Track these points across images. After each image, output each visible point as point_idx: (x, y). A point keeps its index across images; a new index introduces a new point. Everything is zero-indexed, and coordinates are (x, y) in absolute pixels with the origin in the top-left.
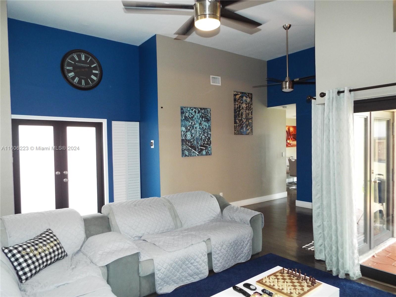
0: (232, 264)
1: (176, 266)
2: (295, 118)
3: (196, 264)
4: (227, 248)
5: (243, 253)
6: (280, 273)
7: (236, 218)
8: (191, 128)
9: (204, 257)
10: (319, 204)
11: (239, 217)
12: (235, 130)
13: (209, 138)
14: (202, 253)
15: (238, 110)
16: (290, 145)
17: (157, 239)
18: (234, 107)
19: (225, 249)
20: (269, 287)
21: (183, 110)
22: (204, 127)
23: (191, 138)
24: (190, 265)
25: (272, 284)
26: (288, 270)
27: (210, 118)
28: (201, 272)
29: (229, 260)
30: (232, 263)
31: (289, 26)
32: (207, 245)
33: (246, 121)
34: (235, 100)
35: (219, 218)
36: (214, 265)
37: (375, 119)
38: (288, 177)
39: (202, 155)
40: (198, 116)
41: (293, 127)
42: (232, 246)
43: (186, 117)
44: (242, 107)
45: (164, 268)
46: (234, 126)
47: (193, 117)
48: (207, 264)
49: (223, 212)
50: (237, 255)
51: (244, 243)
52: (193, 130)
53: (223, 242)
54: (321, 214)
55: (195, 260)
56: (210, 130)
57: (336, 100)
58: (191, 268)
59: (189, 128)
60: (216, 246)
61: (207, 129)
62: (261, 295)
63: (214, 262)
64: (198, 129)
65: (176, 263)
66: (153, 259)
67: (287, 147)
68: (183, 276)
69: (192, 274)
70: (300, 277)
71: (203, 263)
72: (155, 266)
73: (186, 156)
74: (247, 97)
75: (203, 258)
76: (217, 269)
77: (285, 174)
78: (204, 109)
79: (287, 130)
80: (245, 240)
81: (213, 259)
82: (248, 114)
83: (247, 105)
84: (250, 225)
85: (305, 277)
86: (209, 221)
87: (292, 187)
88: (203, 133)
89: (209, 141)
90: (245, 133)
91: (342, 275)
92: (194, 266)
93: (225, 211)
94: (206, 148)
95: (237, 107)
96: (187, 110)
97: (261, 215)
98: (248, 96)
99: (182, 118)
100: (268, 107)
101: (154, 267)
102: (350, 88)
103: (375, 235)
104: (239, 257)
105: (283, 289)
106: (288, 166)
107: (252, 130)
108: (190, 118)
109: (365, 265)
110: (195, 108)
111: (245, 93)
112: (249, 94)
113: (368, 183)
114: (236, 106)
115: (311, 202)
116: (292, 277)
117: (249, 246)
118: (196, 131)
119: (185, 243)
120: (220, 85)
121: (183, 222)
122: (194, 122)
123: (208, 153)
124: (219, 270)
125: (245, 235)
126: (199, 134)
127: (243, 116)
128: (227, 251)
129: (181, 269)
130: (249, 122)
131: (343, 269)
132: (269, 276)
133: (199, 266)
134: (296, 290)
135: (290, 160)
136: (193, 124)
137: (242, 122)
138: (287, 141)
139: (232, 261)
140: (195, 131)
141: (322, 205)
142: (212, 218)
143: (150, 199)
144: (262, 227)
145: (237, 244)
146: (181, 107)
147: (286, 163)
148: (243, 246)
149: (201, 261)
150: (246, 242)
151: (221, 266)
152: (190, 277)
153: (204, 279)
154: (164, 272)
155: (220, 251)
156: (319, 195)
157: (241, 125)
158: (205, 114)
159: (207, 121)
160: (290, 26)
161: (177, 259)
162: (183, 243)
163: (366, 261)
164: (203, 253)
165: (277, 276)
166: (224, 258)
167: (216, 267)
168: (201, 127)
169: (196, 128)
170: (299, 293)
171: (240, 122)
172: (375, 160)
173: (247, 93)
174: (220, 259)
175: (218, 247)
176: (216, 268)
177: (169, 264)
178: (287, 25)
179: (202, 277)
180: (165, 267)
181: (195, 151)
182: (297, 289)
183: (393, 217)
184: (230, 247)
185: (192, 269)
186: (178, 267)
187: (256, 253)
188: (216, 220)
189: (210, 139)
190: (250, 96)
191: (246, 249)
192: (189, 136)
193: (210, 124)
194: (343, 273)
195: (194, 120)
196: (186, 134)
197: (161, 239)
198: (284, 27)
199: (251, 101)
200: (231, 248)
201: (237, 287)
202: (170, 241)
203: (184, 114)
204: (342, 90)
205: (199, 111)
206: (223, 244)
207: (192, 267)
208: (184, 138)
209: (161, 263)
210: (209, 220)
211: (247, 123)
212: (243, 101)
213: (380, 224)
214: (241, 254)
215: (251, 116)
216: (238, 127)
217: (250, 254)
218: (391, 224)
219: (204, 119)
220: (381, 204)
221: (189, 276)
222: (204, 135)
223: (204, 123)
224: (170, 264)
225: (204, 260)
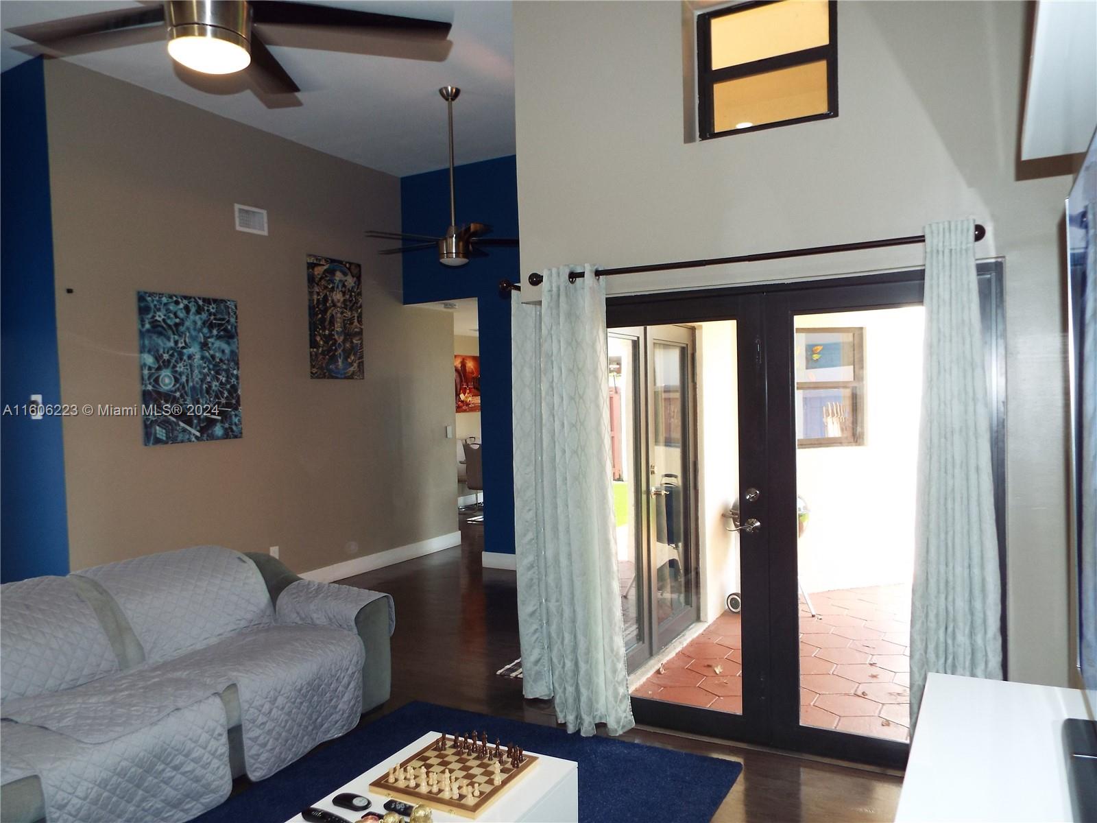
0: (306, 747)
1: (123, 785)
2: (477, 334)
3: (189, 767)
4: (289, 704)
5: (336, 713)
6: (435, 750)
7: (315, 616)
8: (174, 359)
9: (217, 740)
10: (531, 558)
11: (325, 611)
12: (313, 366)
13: (234, 389)
14: (211, 732)
15: (320, 309)
16: (467, 408)
17: (52, 710)
18: (310, 300)
19: (283, 708)
20: (407, 791)
21: (146, 301)
22: (218, 355)
23: (173, 389)
24: (169, 773)
25: (412, 783)
26: (457, 738)
27: (236, 330)
28: (207, 789)
29: (295, 737)
30: (307, 745)
31: (454, 90)
32: (226, 704)
33: (344, 341)
34: (311, 280)
35: (265, 620)
36: (249, 761)
37: (654, 343)
38: (462, 493)
39: (212, 437)
40: (195, 322)
41: (474, 358)
42: (306, 696)
43: (155, 324)
44: (333, 301)
45: (77, 797)
46: (311, 355)
47: (182, 323)
48: (226, 759)
49: (278, 602)
50: (319, 720)
51: (341, 682)
52: (181, 364)
53: (275, 690)
54: (535, 581)
55: (187, 756)
56: (237, 364)
57: (567, 295)
58: (174, 782)
59: (166, 357)
60: (256, 703)
61: (226, 362)
62: (380, 817)
63: (250, 750)
64: (197, 360)
65: (122, 773)
66: (40, 775)
67: (457, 412)
68: (146, 811)
69: (179, 799)
70: (486, 751)
71: (215, 761)
72: (46, 796)
73: (158, 441)
74: (345, 274)
75: (213, 744)
76: (258, 770)
77: (454, 484)
78: (215, 301)
79: (459, 366)
80: (341, 673)
81: (247, 742)
82: (351, 321)
83: (348, 297)
84: (355, 630)
85: (497, 748)
86: (233, 632)
87: (473, 519)
88: (212, 372)
89: (235, 395)
90: (341, 374)
91: (587, 730)
92: (184, 774)
93: (283, 598)
94: (226, 417)
95: (318, 300)
96: (160, 302)
97: (386, 599)
98: (348, 271)
99: (143, 325)
100: (406, 302)
101: (43, 800)
102: (596, 267)
103: (660, 620)
104: (326, 726)
105: (440, 791)
106: (461, 463)
107: (361, 365)
108: (169, 326)
109: (639, 695)
110: (185, 297)
111: (340, 262)
112: (350, 264)
113: (644, 497)
114: (315, 297)
115: (513, 552)
116: (465, 756)
117: (353, 690)
118: (191, 366)
119: (153, 708)
120: (265, 233)
121: (147, 647)
122: (185, 341)
123: (232, 431)
124: (265, 771)
125: (342, 660)
126: (199, 377)
127: (334, 326)
128: (289, 713)
129: (140, 792)
130: (352, 342)
131: (590, 714)
132: (404, 765)
133: (199, 772)
134: (473, 787)
135: (467, 447)
136: (180, 345)
137: (334, 344)
138: (457, 395)
139: (306, 738)
140: (188, 367)
141: (538, 560)
142: (243, 624)
143: (25, 584)
144: (390, 632)
145: (319, 689)
146: (139, 293)
147: (456, 456)
148: (336, 691)
149: (207, 755)
150: (346, 680)
151: (273, 759)
152: (171, 811)
153: (220, 807)
154: (80, 809)
155: (268, 717)
156: (530, 536)
157: (330, 350)
158: (219, 316)
159: (226, 339)
160: (458, 92)
161: (124, 764)
162: (147, 709)
163: (643, 686)
164: (214, 730)
165: (427, 760)
166: (280, 735)
167: (257, 765)
168: (207, 354)
169: (190, 357)
170: (481, 793)
171: (326, 342)
172: (657, 442)
173: (347, 263)
174: (268, 740)
175: (262, 706)
176: (257, 768)
177: (96, 781)
178: (450, 88)
179: (211, 801)
180: (81, 795)
181: (188, 428)
182: (475, 783)
183: (697, 574)
184: (298, 700)
185: (177, 786)
186: (131, 785)
187: (374, 705)
188: (255, 627)
189: (236, 391)
190: (355, 270)
191: (346, 700)
192: (167, 381)
193: (234, 347)
194: (590, 722)
195: (182, 333)
196: (156, 375)
197: (67, 707)
198: (441, 91)
199: (358, 285)
200: (301, 703)
201: (315, 810)
202: (99, 709)
203: (148, 314)
204: (579, 270)
205: (199, 306)
206: (277, 694)
207: (180, 778)
208: (150, 388)
209: (68, 783)
210: (235, 630)
211: (348, 345)
212: (335, 284)
213: (672, 592)
214: (331, 716)
215: (358, 325)
216: (321, 357)
217: (356, 711)
218: (694, 590)
219: (215, 332)
220: (674, 545)
221: (168, 808)
222: (218, 379)
223: (217, 344)
224: (100, 782)
225: (216, 750)
